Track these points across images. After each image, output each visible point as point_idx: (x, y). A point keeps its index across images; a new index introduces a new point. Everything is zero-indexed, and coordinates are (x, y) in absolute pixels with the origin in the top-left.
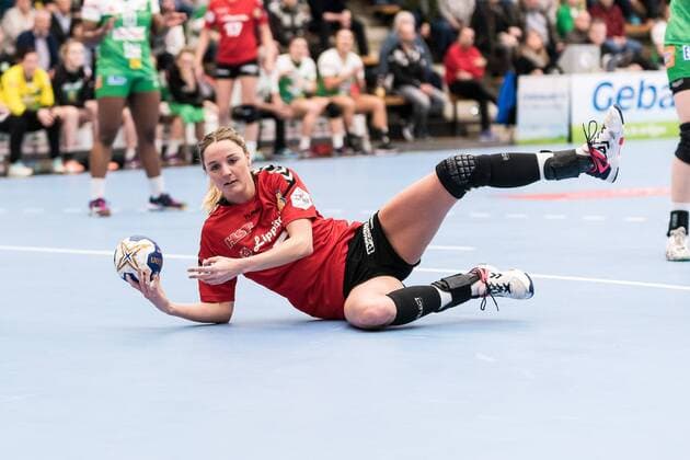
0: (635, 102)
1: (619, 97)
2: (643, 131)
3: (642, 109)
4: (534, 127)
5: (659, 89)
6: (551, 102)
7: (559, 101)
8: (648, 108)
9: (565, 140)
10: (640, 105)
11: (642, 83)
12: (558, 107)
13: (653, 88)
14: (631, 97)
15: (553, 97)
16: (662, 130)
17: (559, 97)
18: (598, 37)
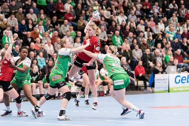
0: (186, 81)
1: (182, 80)
2: (188, 89)
4: (159, 88)
6: (163, 81)
7: (166, 81)
9: (168, 92)
10: (188, 82)
11: (188, 76)
14: (185, 80)
17: (166, 80)
18: (176, 63)
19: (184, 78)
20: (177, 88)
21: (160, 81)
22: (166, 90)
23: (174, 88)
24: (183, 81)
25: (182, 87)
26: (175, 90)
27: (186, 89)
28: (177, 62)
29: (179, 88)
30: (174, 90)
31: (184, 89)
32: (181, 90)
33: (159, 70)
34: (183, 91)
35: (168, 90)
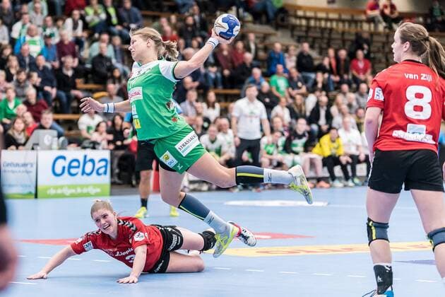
0: (80, 170)
1: (70, 167)
2: (85, 191)
3: (85, 175)
5: (96, 161)
6: (22, 169)
7: (29, 168)
8: (88, 175)
9: (33, 196)
10: (83, 173)
11: (85, 157)
12: (28, 172)
13: (92, 161)
14: (78, 167)
15: (25, 165)
16: (98, 190)
17: (29, 166)
18: (47, 123)
19: (75, 164)
20: (56, 188)
21: (14, 169)
22: (30, 193)
23: (50, 189)
24: (73, 171)
25: (70, 187)
26: (52, 192)
27: (79, 190)
28: (49, 119)
29: (62, 187)
30: (48, 192)
31: (73, 191)
32: (68, 194)
33: (18, 139)
34: (72, 196)
35: (33, 192)
